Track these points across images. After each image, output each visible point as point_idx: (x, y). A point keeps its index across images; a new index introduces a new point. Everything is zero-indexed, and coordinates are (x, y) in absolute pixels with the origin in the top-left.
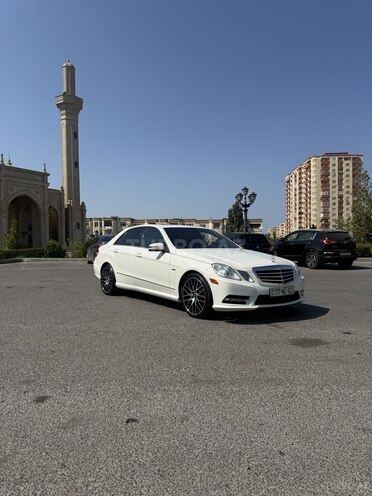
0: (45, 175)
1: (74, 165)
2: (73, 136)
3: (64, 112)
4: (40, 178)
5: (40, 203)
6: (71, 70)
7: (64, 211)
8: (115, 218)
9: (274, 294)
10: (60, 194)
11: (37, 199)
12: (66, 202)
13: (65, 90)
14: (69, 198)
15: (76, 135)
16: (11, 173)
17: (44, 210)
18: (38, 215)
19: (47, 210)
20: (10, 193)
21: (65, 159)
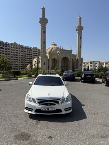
0: (71, 51)
1: (80, 47)
2: (80, 38)
3: (78, 31)
4: (70, 52)
5: (69, 59)
6: (80, 19)
7: (76, 60)
8: (94, 62)
9: (43, 109)
10: (75, 56)
11: (69, 57)
12: (77, 58)
13: (78, 25)
14: (78, 57)
15: (81, 38)
16: (62, 51)
17: (71, 60)
18: (69, 62)
19: (71, 61)
20: (62, 56)
21: (77, 45)
